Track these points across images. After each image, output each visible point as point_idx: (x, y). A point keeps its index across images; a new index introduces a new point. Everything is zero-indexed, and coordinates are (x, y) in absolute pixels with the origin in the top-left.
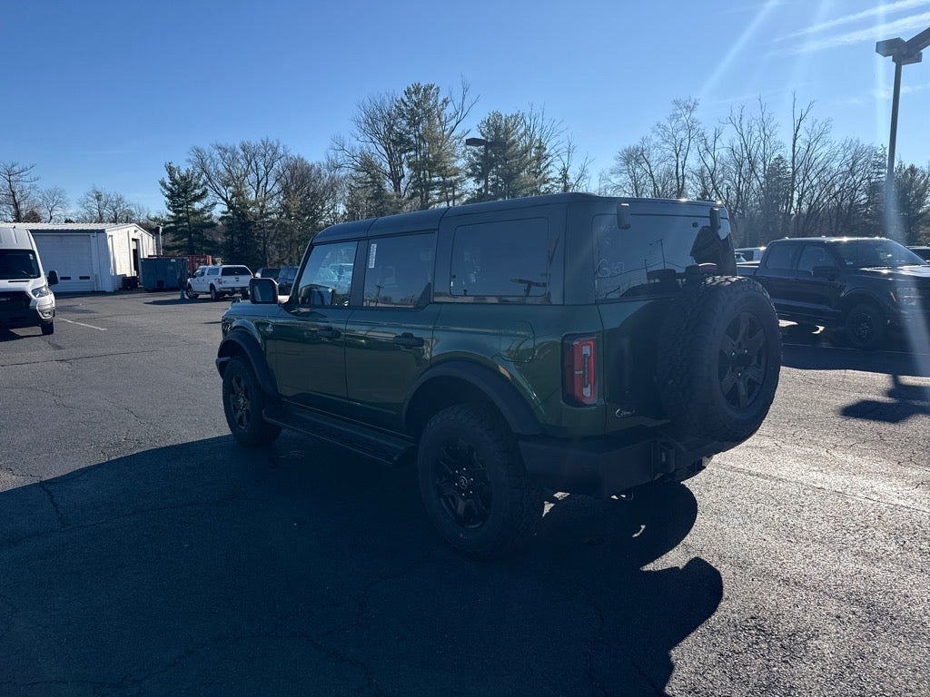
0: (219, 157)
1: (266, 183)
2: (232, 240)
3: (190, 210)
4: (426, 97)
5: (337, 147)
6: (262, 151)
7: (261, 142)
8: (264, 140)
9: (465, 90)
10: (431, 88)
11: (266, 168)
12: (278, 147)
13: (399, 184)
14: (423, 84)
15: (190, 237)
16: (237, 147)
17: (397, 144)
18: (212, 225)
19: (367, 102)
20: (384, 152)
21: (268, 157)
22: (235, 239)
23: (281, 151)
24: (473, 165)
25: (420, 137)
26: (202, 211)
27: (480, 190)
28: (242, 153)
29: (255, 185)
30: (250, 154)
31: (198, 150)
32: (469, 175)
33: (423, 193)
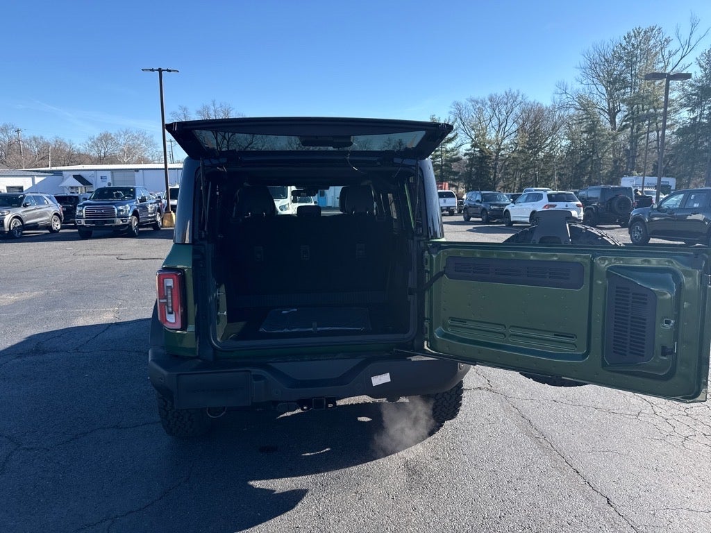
0: (471, 108)
1: (506, 126)
2: (471, 171)
3: (444, 149)
4: (647, 40)
5: (559, 91)
6: (505, 100)
7: (504, 94)
8: (507, 91)
9: (693, 26)
10: (652, 30)
11: (507, 113)
12: (518, 95)
13: (614, 118)
14: (644, 28)
15: (441, 169)
16: (487, 99)
17: (614, 83)
18: (459, 159)
19: (591, 50)
20: (604, 91)
21: (509, 105)
22: (474, 169)
23: (520, 99)
24: (688, 96)
25: (636, 75)
26: (452, 150)
27: (695, 119)
28: (489, 103)
29: (497, 127)
30: (495, 103)
31: (457, 104)
32: (682, 106)
33: (633, 125)
